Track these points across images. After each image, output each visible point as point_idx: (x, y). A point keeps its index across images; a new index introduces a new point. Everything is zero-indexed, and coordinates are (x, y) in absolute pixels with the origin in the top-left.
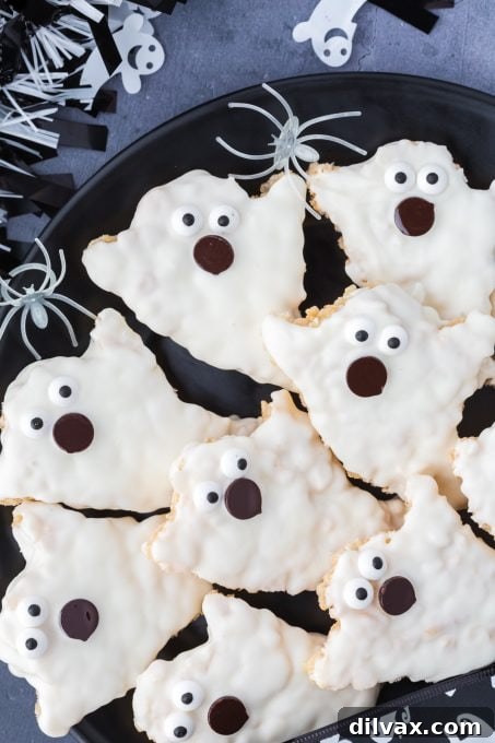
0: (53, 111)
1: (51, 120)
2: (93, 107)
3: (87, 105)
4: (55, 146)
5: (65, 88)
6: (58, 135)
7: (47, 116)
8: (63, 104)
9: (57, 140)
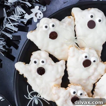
0: (18, 23)
1: (17, 25)
2: (26, 23)
3: (25, 23)
4: (17, 31)
5: (21, 19)
6: (18, 29)
7: (17, 24)
8: (20, 22)
9: (17, 30)
